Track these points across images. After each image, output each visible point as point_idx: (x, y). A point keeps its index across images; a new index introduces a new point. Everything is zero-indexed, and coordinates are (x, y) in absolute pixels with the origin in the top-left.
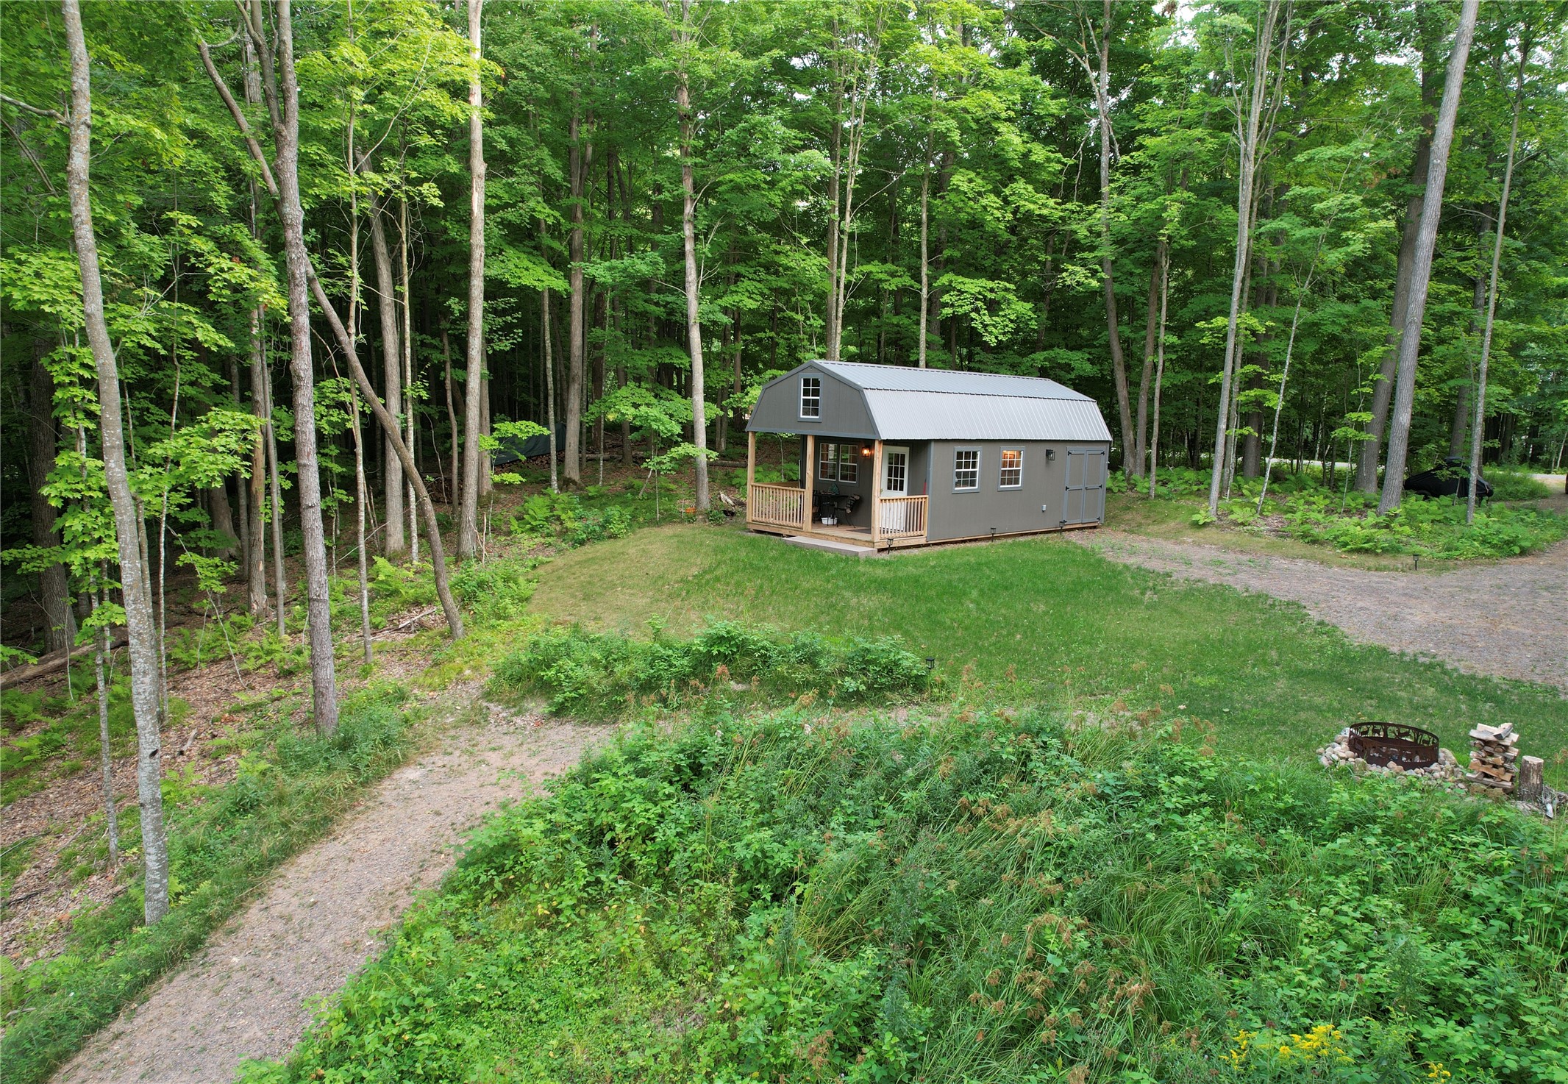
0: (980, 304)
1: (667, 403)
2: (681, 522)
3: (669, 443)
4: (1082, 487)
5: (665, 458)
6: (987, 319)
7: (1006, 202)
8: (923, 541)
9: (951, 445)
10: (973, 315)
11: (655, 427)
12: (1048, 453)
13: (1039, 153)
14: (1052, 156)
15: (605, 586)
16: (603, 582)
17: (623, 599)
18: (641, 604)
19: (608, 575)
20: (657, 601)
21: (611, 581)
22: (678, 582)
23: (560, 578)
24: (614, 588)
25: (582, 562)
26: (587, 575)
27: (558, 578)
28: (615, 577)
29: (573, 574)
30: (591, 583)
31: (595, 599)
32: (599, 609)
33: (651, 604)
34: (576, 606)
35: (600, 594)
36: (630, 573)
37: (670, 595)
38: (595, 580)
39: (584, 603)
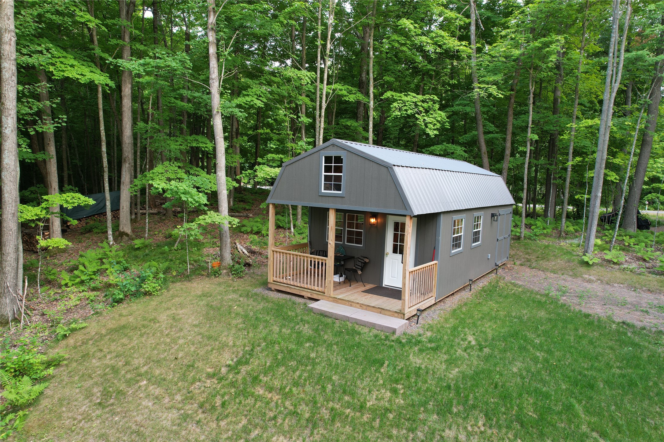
1: (195, 178)
2: (208, 276)
3: (197, 212)
5: (194, 225)
8: (433, 302)
9: (451, 215)
11: (184, 199)
12: (493, 215)
15: (129, 376)
16: (128, 368)
17: (147, 407)
18: (167, 424)
19: (135, 355)
20: (185, 417)
21: (137, 368)
22: (210, 376)
23: (86, 356)
24: (138, 381)
25: (112, 331)
26: (114, 354)
27: (83, 356)
28: (142, 361)
29: (101, 350)
30: (115, 370)
31: (112, 405)
32: (113, 430)
33: (179, 425)
34: (88, 418)
35: (120, 392)
36: (158, 354)
37: (201, 406)
38: (120, 363)
39: (98, 412)
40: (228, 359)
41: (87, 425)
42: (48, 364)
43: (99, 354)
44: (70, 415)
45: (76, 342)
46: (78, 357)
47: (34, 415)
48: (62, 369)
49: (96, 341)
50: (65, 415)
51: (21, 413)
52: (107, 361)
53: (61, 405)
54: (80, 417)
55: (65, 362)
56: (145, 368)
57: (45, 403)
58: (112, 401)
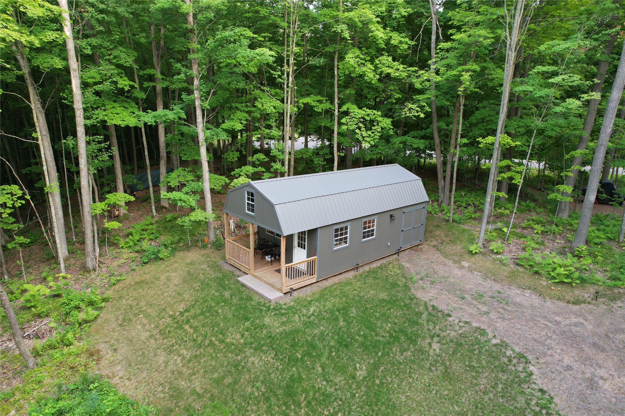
0: (361, 125)
4: (411, 227)
6: (364, 134)
7: (376, 67)
8: (315, 281)
9: (331, 227)
10: (357, 131)
12: (391, 216)
13: (396, 38)
14: (403, 40)
15: (136, 311)
16: (137, 307)
17: (138, 329)
18: (143, 338)
19: (143, 300)
20: (152, 336)
21: (141, 308)
22: (171, 316)
23: (121, 297)
24: (139, 315)
25: (137, 283)
26: (134, 298)
27: (120, 297)
28: (144, 303)
29: (128, 295)
30: (131, 307)
31: (125, 325)
32: (122, 338)
33: (147, 339)
34: (114, 331)
35: (130, 320)
36: (153, 301)
37: (160, 331)
38: (135, 304)
39: (119, 328)
40: (181, 308)
41: (113, 334)
42: (104, 300)
43: (127, 297)
44: (107, 328)
45: (119, 288)
46: (117, 297)
47: (94, 326)
48: (109, 303)
49: (128, 289)
50: (105, 328)
51: (88, 324)
52: (129, 302)
53: (105, 323)
54: (111, 330)
55: (111, 300)
56: (145, 308)
57: (99, 320)
58: (126, 324)
